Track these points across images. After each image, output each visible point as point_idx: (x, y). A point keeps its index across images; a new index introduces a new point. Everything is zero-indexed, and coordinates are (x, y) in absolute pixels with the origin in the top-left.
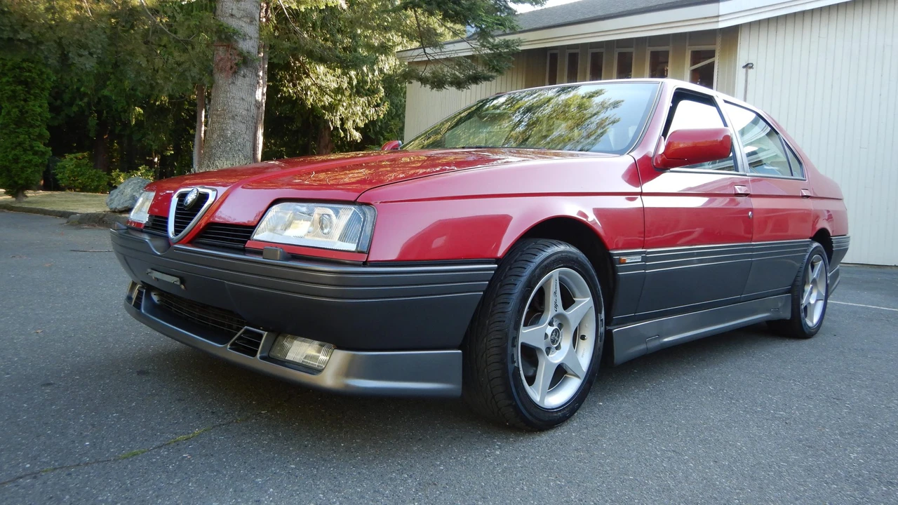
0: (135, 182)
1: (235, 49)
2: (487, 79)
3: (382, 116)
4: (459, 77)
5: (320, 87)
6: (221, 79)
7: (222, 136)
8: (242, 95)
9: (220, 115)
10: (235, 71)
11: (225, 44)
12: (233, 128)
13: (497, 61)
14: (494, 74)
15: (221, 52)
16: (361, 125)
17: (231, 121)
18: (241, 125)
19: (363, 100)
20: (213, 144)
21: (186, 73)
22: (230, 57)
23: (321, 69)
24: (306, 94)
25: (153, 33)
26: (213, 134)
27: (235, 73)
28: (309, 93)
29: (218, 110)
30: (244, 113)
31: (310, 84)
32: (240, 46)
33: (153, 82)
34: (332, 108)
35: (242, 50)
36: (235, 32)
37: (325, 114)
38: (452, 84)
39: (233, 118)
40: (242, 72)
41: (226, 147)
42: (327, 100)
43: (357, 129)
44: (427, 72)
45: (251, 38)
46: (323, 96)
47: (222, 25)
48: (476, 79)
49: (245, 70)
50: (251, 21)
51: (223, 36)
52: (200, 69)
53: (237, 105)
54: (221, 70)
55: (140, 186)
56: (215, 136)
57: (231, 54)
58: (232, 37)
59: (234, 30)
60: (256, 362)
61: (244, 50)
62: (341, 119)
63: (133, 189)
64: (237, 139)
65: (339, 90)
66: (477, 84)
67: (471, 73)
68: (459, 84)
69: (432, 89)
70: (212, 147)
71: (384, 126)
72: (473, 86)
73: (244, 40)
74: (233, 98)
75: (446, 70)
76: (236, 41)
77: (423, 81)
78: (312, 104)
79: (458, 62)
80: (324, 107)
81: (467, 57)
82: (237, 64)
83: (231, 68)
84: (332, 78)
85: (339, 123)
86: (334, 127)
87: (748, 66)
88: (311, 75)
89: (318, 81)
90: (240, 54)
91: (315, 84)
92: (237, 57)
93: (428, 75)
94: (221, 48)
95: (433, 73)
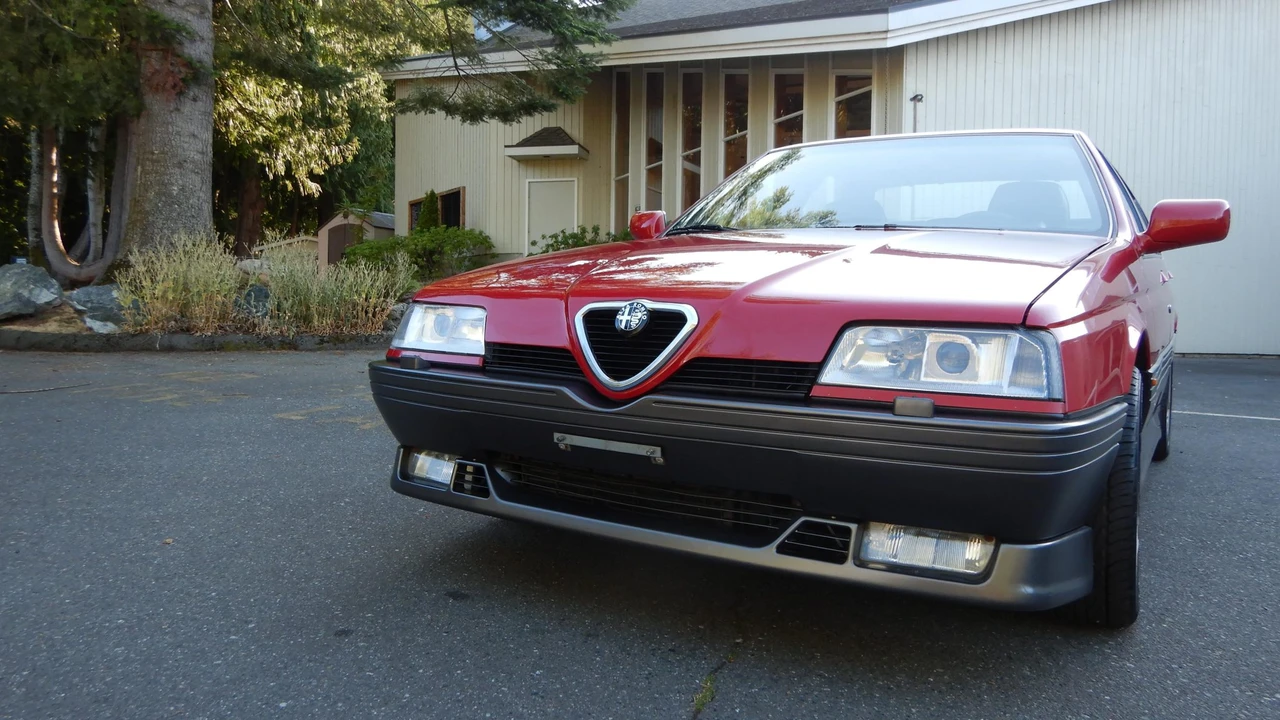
0: (16, 271)
1: (179, 56)
2: (548, 108)
3: (350, 159)
4: (508, 106)
5: (250, 115)
6: (155, 103)
7: (164, 194)
8: (192, 128)
9: (158, 162)
10: (180, 90)
11: (160, 47)
12: (180, 182)
13: (567, 83)
14: (561, 102)
15: (152, 62)
16: (319, 171)
17: (177, 171)
18: (193, 176)
19: (319, 134)
20: (147, 206)
21: (92, 92)
22: (171, 68)
23: (250, 86)
24: (227, 125)
25: (32, 24)
26: (147, 191)
27: (181, 93)
28: (231, 123)
29: (153, 153)
30: (198, 157)
31: (232, 109)
32: (186, 51)
33: (29, 106)
34: (268, 145)
35: (192, 59)
36: (179, 29)
37: (258, 156)
38: (493, 115)
39: (180, 165)
40: (192, 94)
41: (171, 211)
42: (261, 132)
43: (312, 176)
44: (455, 94)
45: (202, 39)
46: (256, 128)
47: (157, 17)
48: (530, 109)
49: (196, 90)
50: (202, 13)
51: (158, 35)
52: (119, 87)
53: (186, 146)
54: (157, 89)
55: (29, 279)
56: (151, 195)
57: (172, 64)
58: (174, 37)
59: (178, 25)
60: (847, 571)
61: (193, 56)
62: (288, 164)
63: (15, 283)
64: (188, 199)
65: (283, 120)
66: (531, 115)
67: (525, 100)
68: (506, 115)
69: (464, 121)
70: (147, 212)
71: (345, 174)
72: (524, 119)
73: (193, 41)
74: (178, 133)
75: (487, 94)
76: (181, 44)
77: (450, 109)
78: (237, 141)
79: (506, 81)
80: (256, 144)
81: (520, 74)
82: (183, 80)
83: (174, 86)
84: (268, 101)
85: (281, 170)
86: (274, 175)
87: (917, 99)
88: (235, 94)
89: (247, 106)
90: (189, 64)
91: (241, 109)
92: (183, 69)
93: (460, 101)
94: (154, 54)
95: (467, 98)
